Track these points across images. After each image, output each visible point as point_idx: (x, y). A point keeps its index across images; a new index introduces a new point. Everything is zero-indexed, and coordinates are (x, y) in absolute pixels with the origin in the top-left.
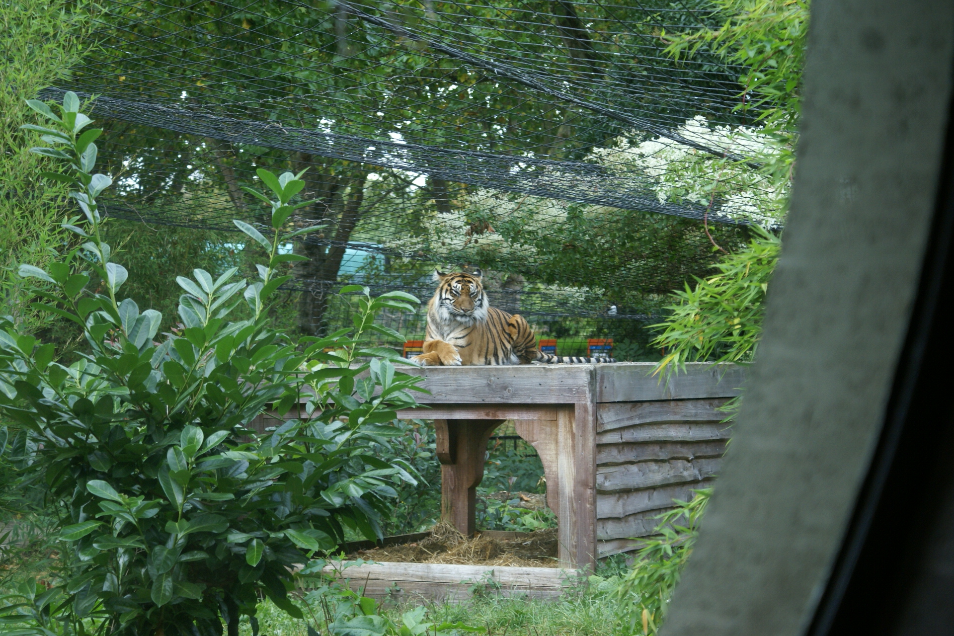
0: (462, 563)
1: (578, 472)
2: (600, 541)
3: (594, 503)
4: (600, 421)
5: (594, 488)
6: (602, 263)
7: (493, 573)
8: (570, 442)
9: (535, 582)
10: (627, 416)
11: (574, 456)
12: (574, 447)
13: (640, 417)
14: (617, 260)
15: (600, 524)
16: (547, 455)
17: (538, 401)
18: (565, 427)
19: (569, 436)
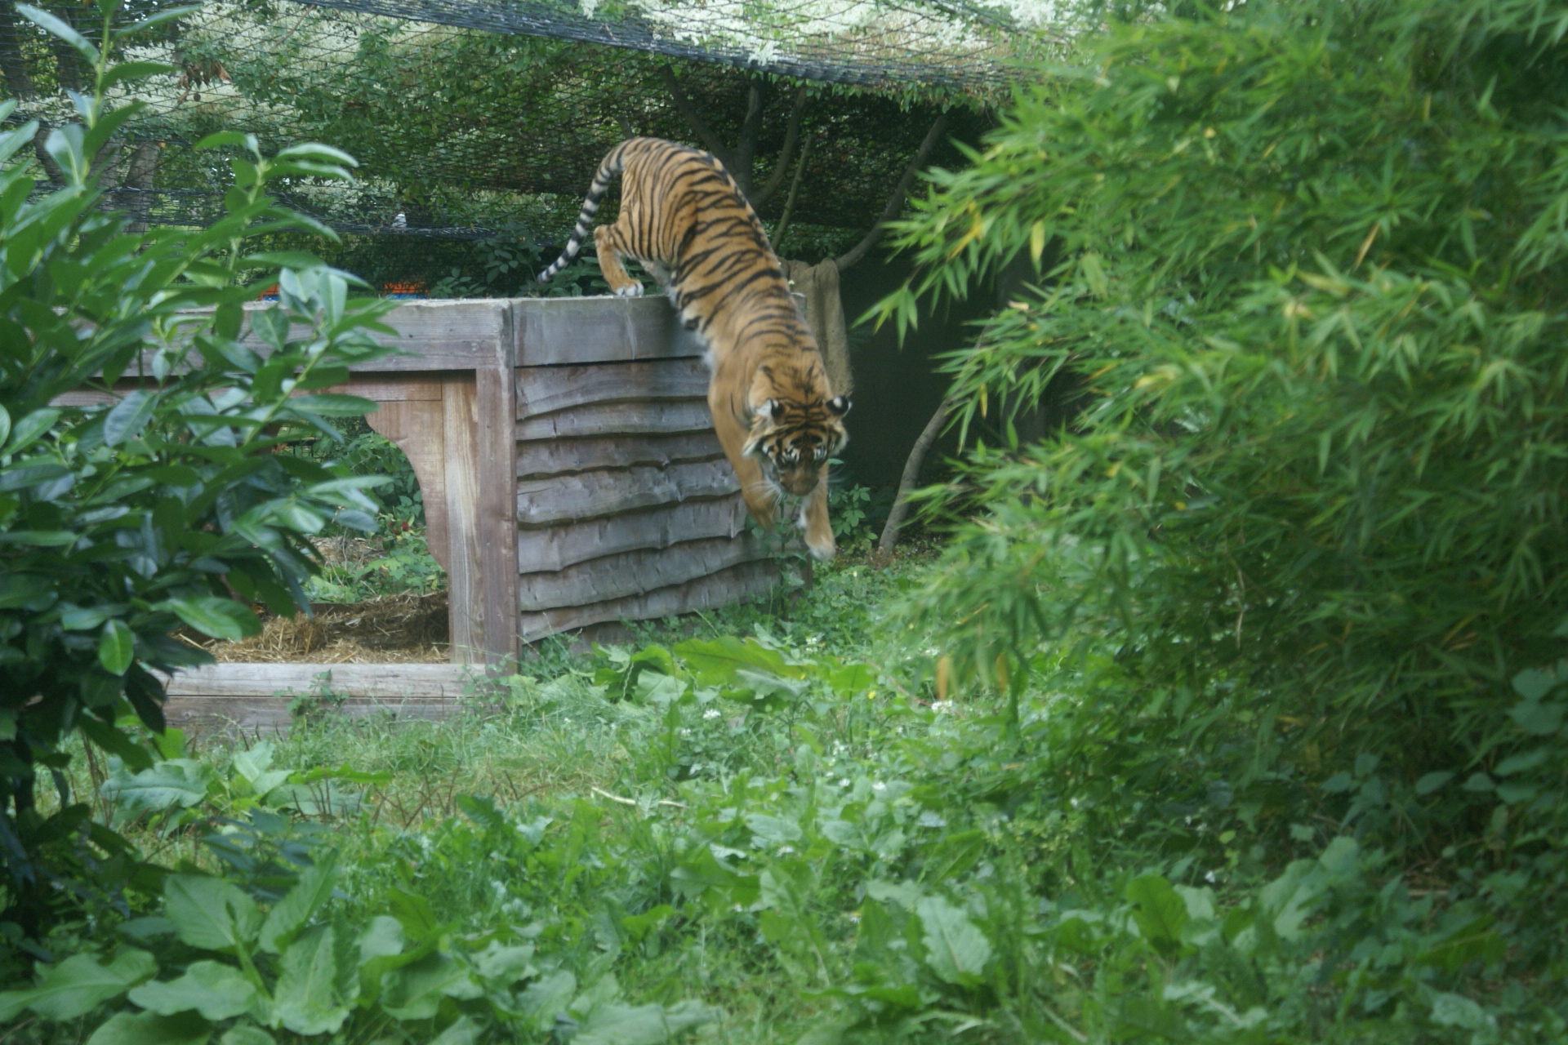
0: (265, 661)
1: (484, 492)
2: (527, 613)
3: (515, 545)
4: (521, 400)
5: (514, 518)
6: (407, 135)
7: (329, 677)
8: (467, 438)
9: (409, 690)
10: (564, 390)
11: (475, 463)
12: (474, 447)
13: (585, 391)
14: (435, 129)
15: (524, 582)
16: (425, 463)
17: (409, 365)
18: (458, 411)
19: (465, 428)
